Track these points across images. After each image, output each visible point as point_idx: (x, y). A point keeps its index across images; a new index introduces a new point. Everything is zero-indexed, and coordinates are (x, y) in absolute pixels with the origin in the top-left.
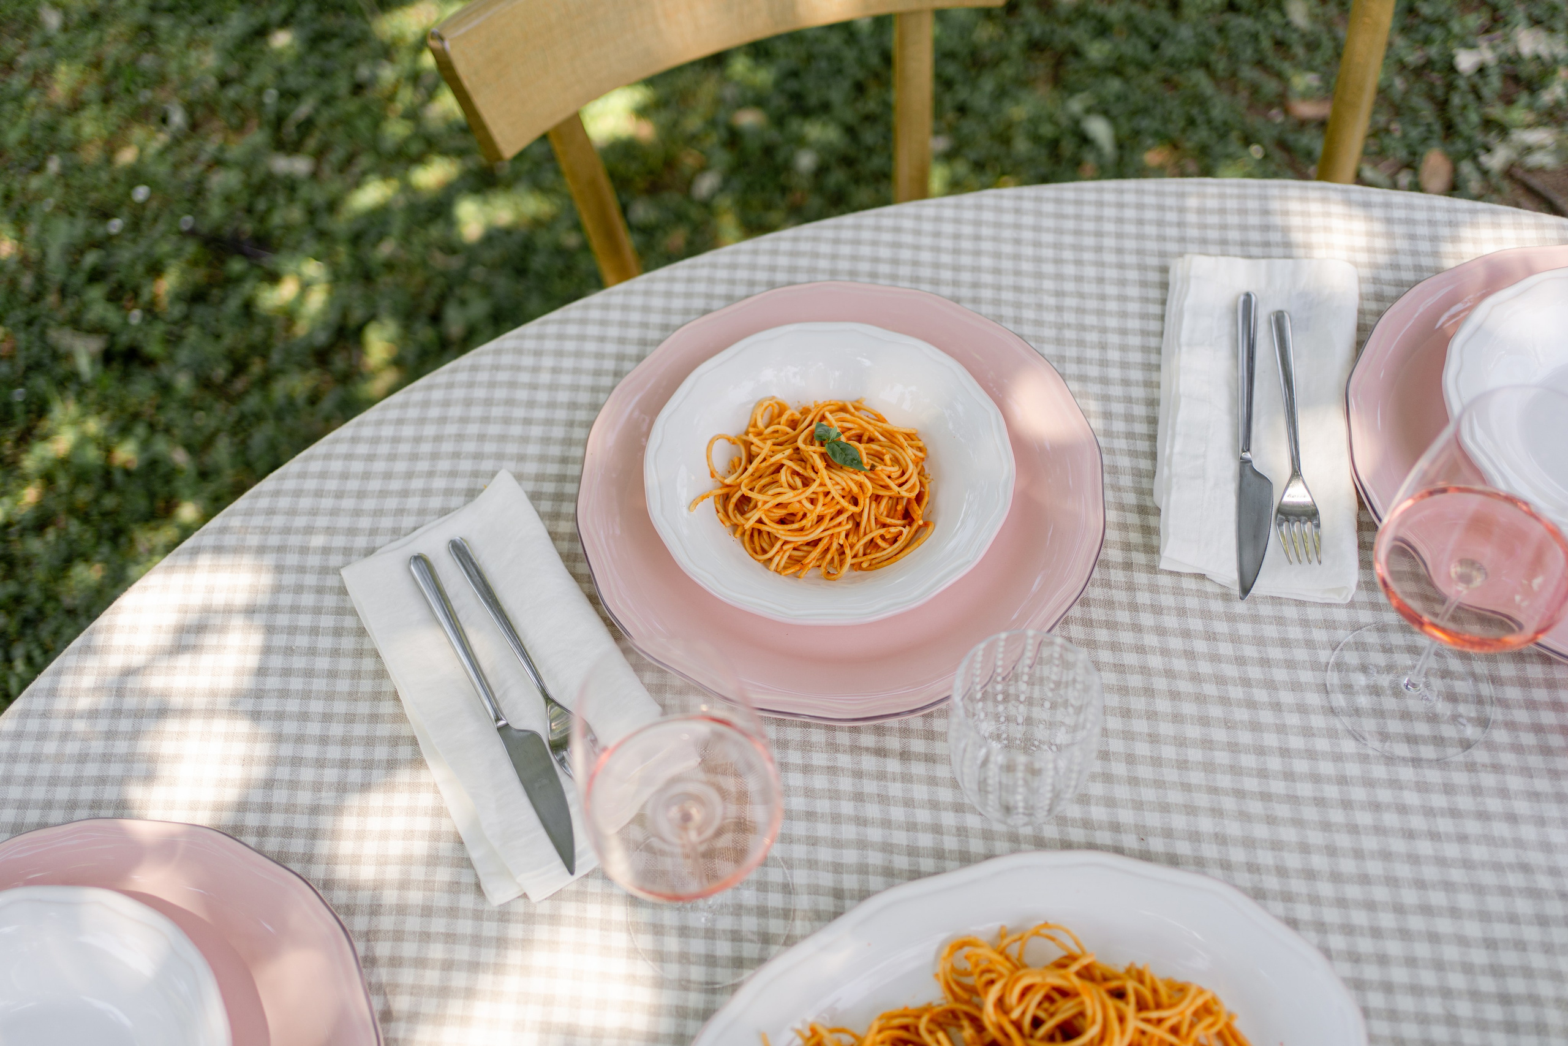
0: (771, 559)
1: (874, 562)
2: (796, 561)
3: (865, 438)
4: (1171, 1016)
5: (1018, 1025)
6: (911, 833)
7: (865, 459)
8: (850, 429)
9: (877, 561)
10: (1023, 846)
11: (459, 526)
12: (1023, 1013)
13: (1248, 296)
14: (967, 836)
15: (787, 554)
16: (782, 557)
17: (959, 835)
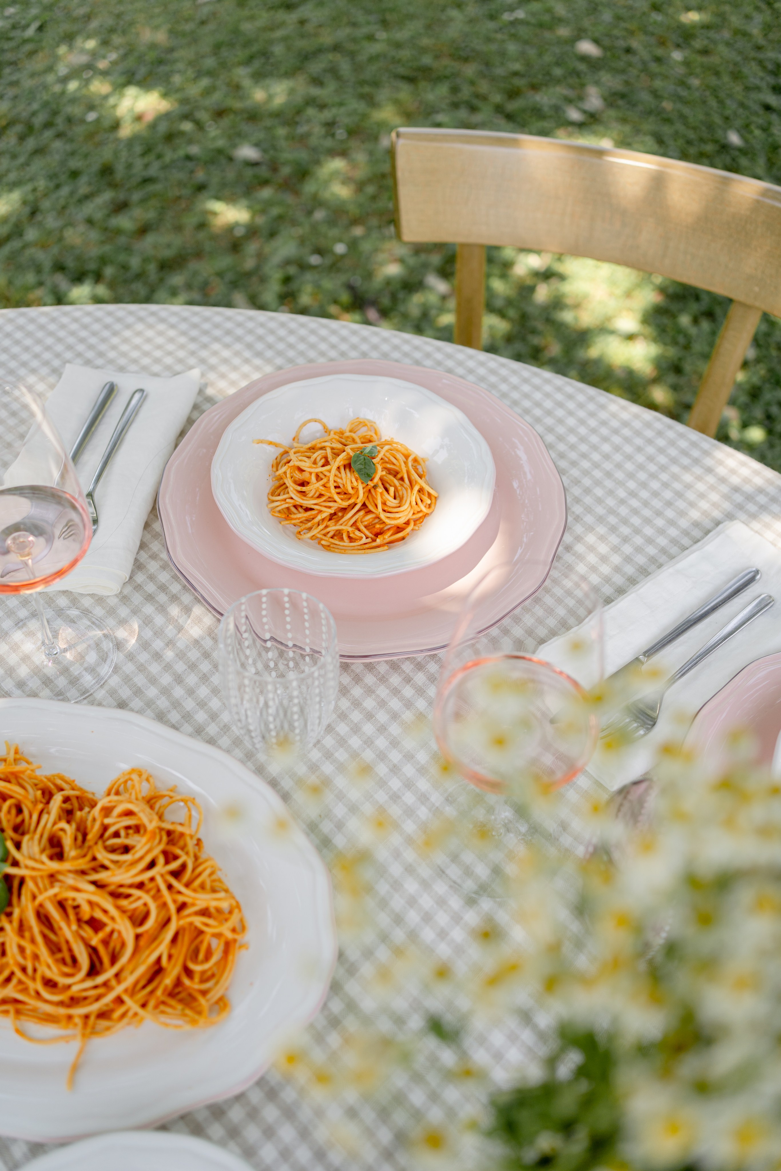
0: (273, 501)
1: (332, 546)
2: (287, 513)
3: (399, 476)
4: (188, 895)
5: (105, 828)
6: (197, 707)
7: (376, 479)
8: (394, 464)
9: (334, 546)
10: (249, 764)
11: (150, 385)
12: (114, 824)
13: (757, 572)
14: (225, 733)
15: (287, 505)
16: (281, 505)
17: (222, 730)
